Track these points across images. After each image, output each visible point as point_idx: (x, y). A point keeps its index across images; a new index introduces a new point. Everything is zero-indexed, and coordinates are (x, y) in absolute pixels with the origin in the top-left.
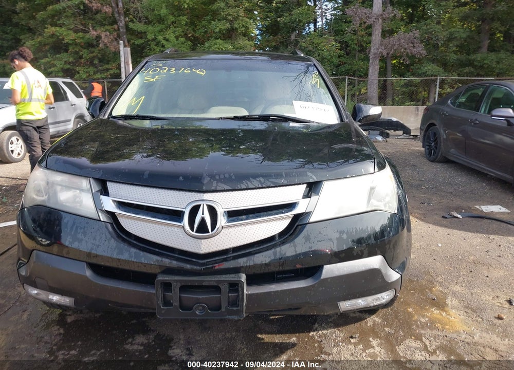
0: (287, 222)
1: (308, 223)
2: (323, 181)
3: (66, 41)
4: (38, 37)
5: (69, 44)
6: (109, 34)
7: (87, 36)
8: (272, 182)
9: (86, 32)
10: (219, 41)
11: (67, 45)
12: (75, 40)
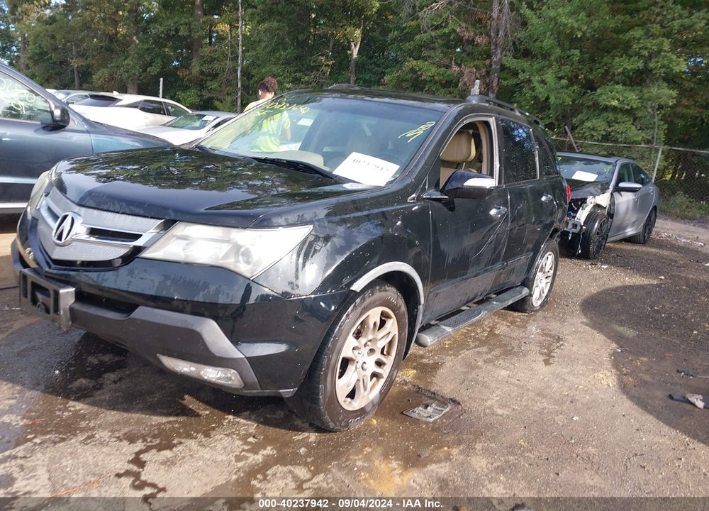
0: (123, 252)
1: (138, 257)
2: (177, 221)
3: (423, 77)
4: (397, 71)
5: (427, 81)
6: (475, 70)
7: (449, 72)
8: (130, 210)
9: (448, 67)
10: (620, 87)
11: (425, 82)
12: (433, 76)
